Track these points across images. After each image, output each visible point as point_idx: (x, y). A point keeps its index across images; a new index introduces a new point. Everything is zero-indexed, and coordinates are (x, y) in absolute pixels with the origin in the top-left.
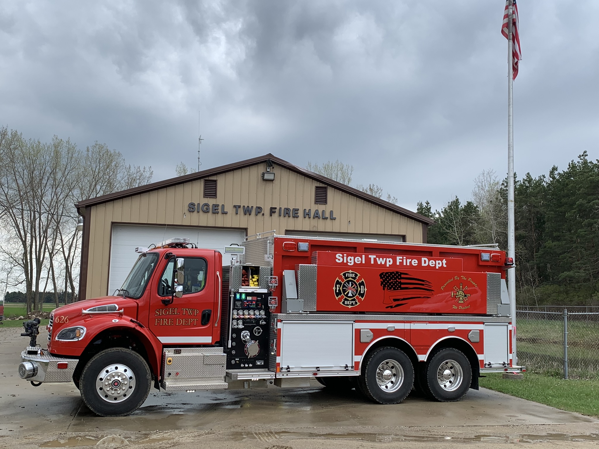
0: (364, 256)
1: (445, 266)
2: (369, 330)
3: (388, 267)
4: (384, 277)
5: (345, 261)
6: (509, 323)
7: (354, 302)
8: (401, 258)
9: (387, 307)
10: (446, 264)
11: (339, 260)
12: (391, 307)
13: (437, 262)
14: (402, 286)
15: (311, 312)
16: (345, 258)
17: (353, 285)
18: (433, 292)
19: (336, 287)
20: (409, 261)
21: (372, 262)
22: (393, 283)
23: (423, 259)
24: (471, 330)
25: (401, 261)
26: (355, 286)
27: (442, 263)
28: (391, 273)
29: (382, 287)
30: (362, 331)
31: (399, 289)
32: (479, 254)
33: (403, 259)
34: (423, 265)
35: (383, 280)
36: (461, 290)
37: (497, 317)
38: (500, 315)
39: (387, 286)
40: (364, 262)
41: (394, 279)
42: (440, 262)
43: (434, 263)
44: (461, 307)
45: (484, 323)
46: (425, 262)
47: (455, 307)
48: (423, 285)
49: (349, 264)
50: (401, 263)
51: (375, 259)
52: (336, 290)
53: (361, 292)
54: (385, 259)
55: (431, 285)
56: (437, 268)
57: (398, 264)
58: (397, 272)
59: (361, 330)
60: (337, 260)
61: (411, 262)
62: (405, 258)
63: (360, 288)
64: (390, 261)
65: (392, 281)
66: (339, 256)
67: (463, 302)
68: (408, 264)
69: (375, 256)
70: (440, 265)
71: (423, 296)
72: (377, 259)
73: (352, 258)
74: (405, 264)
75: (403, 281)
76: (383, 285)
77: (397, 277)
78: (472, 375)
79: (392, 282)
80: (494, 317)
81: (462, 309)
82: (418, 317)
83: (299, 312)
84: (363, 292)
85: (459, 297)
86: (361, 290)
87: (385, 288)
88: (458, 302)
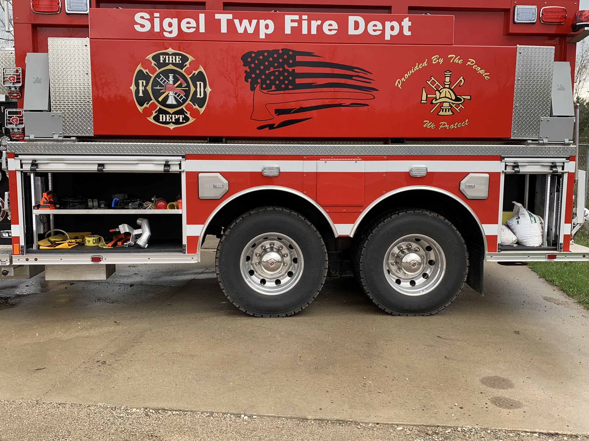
0: (202, 17)
1: (407, 32)
2: (218, 174)
3: (262, 41)
4: (253, 62)
5: (157, 29)
6: (567, 158)
7: (181, 117)
8: (297, 17)
9: (260, 128)
10: (410, 28)
11: (143, 26)
12: (271, 127)
13: (388, 24)
14: (298, 81)
15: (81, 139)
16: (157, 21)
17: (178, 80)
18: (374, 93)
19: (137, 85)
20: (315, 24)
21: (224, 29)
22: (274, 75)
23: (352, 19)
24: (468, 174)
25: (296, 24)
26: (183, 82)
27: (401, 28)
28: (271, 53)
29: (249, 84)
30: (202, 177)
31: (290, 87)
32: (510, 9)
33: (300, 22)
34: (351, 31)
35: (250, 68)
36: (448, 86)
37: (539, 144)
38: (546, 141)
39: (259, 81)
40: (202, 30)
41: (278, 67)
42: (395, 24)
43: (380, 26)
44: (444, 125)
45: (503, 158)
46: (357, 25)
47: (428, 124)
48: (350, 77)
49: (166, 35)
50: (296, 30)
51: (230, 24)
52: (137, 91)
53: (198, 96)
54: (254, 22)
55: (369, 76)
56: (387, 37)
57: (288, 31)
58: (286, 51)
59: (200, 175)
60: (138, 28)
61: (320, 28)
62: (305, 17)
63: (196, 87)
64: (267, 27)
65: (272, 69)
66: (142, 17)
67: (450, 113)
68: (314, 31)
69: (230, 16)
70: (396, 32)
71: (348, 102)
72: (237, 22)
73: (175, 21)
74: (305, 31)
75: (299, 70)
76: (250, 80)
77: (286, 61)
78: (468, 264)
79: (273, 73)
80: (529, 144)
81: (448, 128)
82: (335, 148)
83: (53, 138)
84: (202, 96)
85: (440, 103)
86: (197, 91)
87: (255, 86)
88: (439, 114)
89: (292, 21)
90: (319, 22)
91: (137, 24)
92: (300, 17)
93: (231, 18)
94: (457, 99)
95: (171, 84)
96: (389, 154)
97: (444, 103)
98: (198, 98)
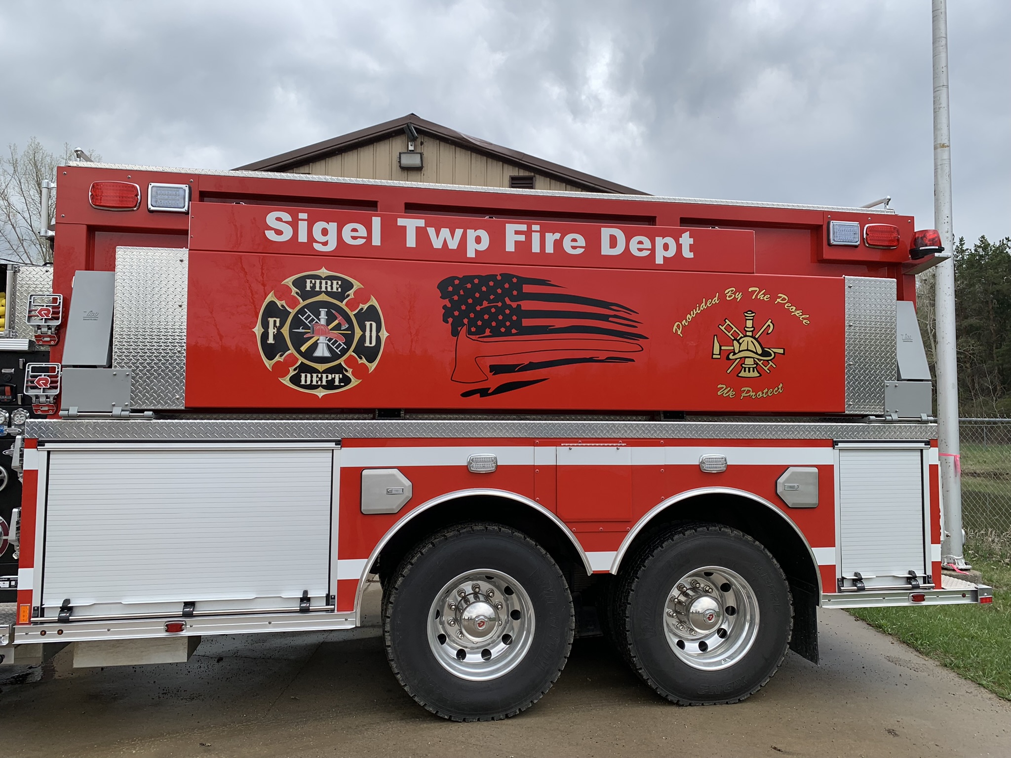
0: (376, 222)
1: (687, 254)
2: (396, 471)
3: (471, 261)
4: (456, 291)
5: (303, 238)
6: (927, 443)
7: (337, 377)
8: (523, 228)
9: (466, 394)
10: (692, 248)
11: (279, 232)
12: (484, 392)
13: (660, 241)
14: (526, 322)
15: (160, 414)
16: (303, 227)
17: (336, 318)
18: (641, 341)
19: (265, 325)
20: (551, 238)
21: (411, 241)
22: (489, 313)
23: (606, 232)
24: (786, 467)
25: (522, 238)
26: (343, 321)
27: (679, 247)
28: (484, 280)
29: (449, 326)
30: (368, 476)
31: (514, 331)
32: (821, 226)
33: (528, 234)
34: (606, 250)
35: (451, 301)
36: (750, 334)
37: (885, 421)
38: (895, 417)
39: (466, 321)
40: (376, 241)
41: (495, 300)
42: (670, 241)
43: (647, 244)
44: (747, 392)
45: (836, 443)
46: (613, 242)
47: (725, 391)
48: (605, 318)
49: (318, 247)
50: (523, 247)
51: (421, 233)
52: (265, 336)
53: (367, 344)
54: (459, 232)
55: (633, 317)
56: (659, 260)
57: (510, 247)
58: (507, 277)
59: (365, 472)
60: (271, 235)
61: (558, 244)
62: (536, 227)
63: (363, 329)
64: (478, 240)
65: (485, 304)
66: (279, 219)
67: (756, 374)
68: (550, 249)
69: (421, 223)
70: (671, 252)
71: (603, 356)
72: (431, 231)
73: (332, 227)
74: (536, 248)
75: (526, 305)
76: (450, 320)
77: (507, 293)
78: (792, 614)
79: (487, 310)
80: (871, 422)
81: (753, 397)
82: (585, 426)
83: (111, 412)
84: (374, 344)
85: (741, 358)
86: (365, 336)
87: (459, 329)
88: (739, 375)
89: (517, 233)
90: (557, 236)
91: (271, 229)
92: (529, 228)
93: (423, 225)
94: (765, 354)
95: (322, 325)
96: (667, 436)
97: (746, 359)
98: (368, 347)
